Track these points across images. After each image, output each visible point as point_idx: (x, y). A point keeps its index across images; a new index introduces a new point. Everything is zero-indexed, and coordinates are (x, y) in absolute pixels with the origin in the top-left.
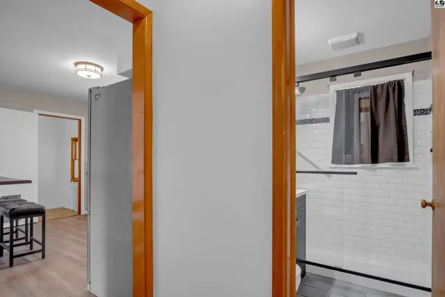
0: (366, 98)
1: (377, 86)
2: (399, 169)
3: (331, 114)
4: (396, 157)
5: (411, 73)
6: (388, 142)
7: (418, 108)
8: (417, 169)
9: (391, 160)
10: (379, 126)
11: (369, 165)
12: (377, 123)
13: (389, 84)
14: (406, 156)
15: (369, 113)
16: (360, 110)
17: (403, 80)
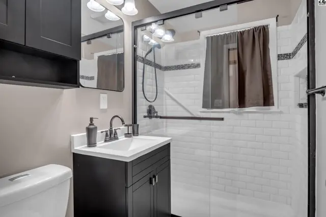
0: (234, 49)
1: (243, 32)
2: (264, 113)
3: (202, 61)
4: (262, 101)
5: (275, 19)
6: (254, 87)
7: (283, 52)
8: (281, 112)
9: (258, 105)
10: (246, 71)
11: (237, 109)
12: (244, 69)
13: (255, 30)
14: (271, 101)
15: (237, 65)
16: (229, 63)
17: (267, 26)
